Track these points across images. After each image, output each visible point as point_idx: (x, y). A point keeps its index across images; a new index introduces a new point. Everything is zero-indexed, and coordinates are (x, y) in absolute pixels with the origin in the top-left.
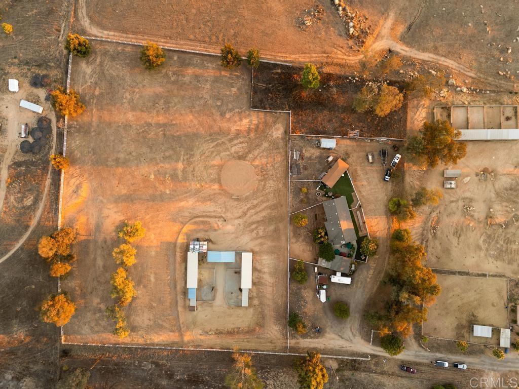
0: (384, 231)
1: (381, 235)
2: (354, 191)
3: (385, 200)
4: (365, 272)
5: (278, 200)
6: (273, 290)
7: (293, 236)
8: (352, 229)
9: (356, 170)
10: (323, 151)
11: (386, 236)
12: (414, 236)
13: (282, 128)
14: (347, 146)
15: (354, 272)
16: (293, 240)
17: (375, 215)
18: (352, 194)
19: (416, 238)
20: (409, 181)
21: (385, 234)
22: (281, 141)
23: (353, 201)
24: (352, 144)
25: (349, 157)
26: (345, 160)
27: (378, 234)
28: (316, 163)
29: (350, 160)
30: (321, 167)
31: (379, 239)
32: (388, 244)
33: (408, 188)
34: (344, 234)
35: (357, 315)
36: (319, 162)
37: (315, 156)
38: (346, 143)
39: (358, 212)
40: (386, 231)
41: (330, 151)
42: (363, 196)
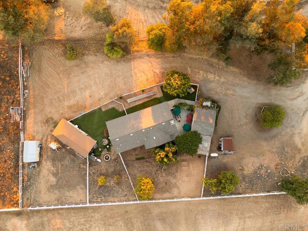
0: (153, 63)
1: (159, 66)
2: (100, 109)
3: (108, 63)
4: (212, 86)
5: (119, 219)
6: (249, 218)
7: (170, 193)
8: (152, 110)
9: (70, 107)
10: (45, 157)
11: (160, 60)
12: (158, 20)
13: (13, 220)
14: (35, 123)
15: (213, 102)
16: (175, 192)
17: (132, 76)
18: (103, 110)
19: (160, 16)
20: (80, 32)
21: (157, 60)
22: (32, 220)
23: (113, 109)
24: (32, 115)
25: (52, 119)
26: (56, 124)
27: (158, 71)
28: (62, 165)
29: (56, 117)
30: (68, 158)
31: (165, 69)
32: (171, 55)
33: (91, 33)
34: (160, 122)
35: (274, 92)
36: (60, 161)
37: (52, 169)
38: (31, 125)
39: (129, 101)
40: (152, 59)
41: (44, 145)
42: (106, 95)
